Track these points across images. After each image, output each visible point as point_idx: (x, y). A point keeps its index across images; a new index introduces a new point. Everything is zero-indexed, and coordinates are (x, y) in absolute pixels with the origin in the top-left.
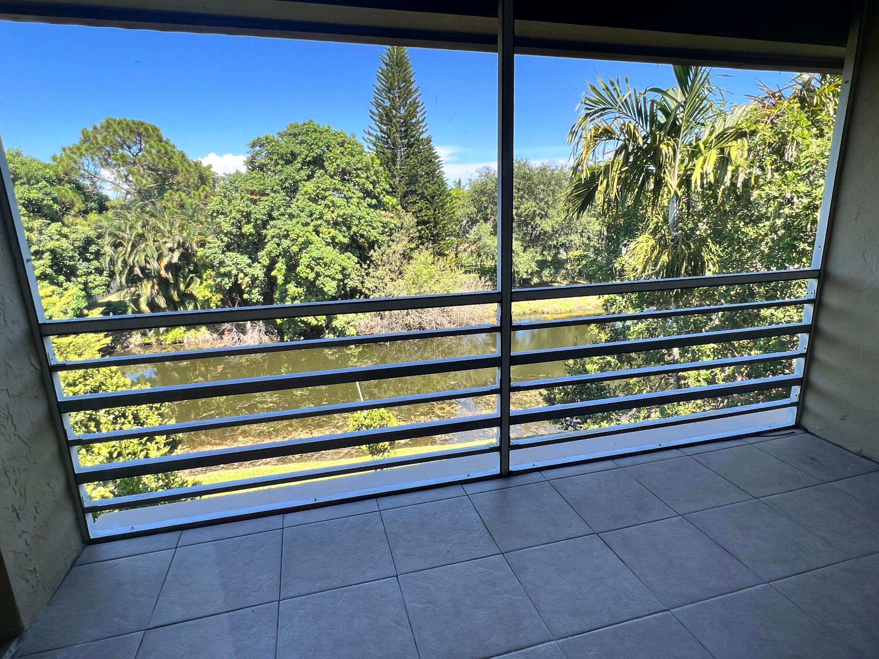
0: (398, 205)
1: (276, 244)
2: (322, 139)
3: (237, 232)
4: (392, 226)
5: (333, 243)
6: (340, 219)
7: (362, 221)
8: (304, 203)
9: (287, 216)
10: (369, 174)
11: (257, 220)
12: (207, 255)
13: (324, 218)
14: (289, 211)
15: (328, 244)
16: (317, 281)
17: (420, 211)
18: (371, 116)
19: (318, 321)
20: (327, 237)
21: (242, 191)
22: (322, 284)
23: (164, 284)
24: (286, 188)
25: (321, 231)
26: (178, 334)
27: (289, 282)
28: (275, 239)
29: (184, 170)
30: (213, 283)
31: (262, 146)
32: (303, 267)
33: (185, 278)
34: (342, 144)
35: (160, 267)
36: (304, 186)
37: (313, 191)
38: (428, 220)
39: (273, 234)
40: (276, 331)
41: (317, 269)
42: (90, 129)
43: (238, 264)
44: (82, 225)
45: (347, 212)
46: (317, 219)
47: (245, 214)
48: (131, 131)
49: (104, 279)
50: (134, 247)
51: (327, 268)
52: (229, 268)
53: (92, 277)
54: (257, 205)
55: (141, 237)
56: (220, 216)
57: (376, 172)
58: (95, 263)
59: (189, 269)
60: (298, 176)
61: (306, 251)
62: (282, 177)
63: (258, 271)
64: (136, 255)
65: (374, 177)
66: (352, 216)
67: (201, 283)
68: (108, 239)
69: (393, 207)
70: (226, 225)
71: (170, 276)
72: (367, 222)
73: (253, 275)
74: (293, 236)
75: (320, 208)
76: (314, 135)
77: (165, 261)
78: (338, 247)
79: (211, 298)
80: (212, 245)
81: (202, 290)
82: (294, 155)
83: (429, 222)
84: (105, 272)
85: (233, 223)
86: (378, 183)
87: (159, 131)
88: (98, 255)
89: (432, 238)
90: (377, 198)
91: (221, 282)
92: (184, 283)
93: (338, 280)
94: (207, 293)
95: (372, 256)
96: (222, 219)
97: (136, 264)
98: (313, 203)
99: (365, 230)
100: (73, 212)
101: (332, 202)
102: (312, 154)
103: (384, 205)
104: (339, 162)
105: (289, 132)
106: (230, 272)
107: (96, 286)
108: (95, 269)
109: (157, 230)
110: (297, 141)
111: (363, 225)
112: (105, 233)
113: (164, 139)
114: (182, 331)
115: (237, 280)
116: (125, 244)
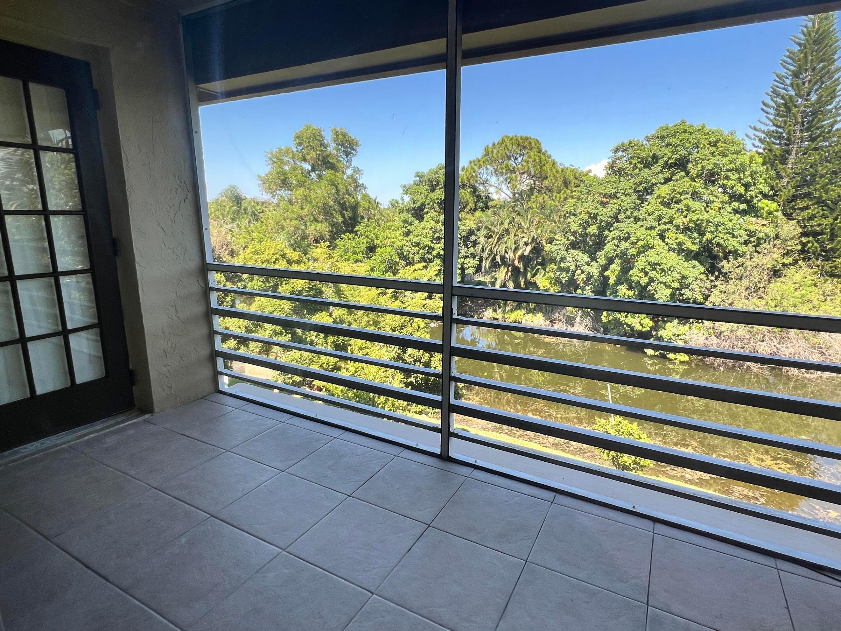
0: (777, 211)
1: (615, 245)
2: (690, 140)
3: (582, 231)
4: (761, 235)
5: (680, 250)
6: (692, 225)
7: (720, 228)
8: (654, 207)
9: (632, 219)
10: (742, 175)
11: (602, 221)
12: (552, 250)
13: (674, 222)
14: (636, 213)
15: (671, 249)
16: (649, 287)
17: (812, 218)
18: (762, 109)
19: (643, 327)
20: (672, 242)
21: (594, 194)
22: (654, 289)
23: (516, 273)
24: (638, 191)
25: (667, 236)
26: (519, 315)
27: (622, 284)
28: (614, 241)
29: (552, 175)
30: (553, 276)
31: (625, 150)
32: (636, 270)
33: (533, 269)
34: (715, 144)
35: (515, 257)
36: (659, 189)
37: (667, 194)
38: (822, 231)
39: (614, 236)
40: (602, 329)
41: (652, 274)
42: (490, 145)
43: (578, 261)
44: (470, 220)
45: (701, 218)
46: (665, 224)
47: (592, 215)
48: (519, 145)
49: (476, 262)
50: (499, 239)
51: (663, 274)
52: (568, 264)
53: (468, 259)
54: (605, 208)
55: (507, 231)
56: (572, 217)
57: (753, 174)
58: (472, 250)
59: (537, 262)
60: (654, 180)
61: (643, 255)
62: (637, 181)
63: (594, 270)
64: (499, 245)
65: (749, 179)
66: (708, 221)
67: (545, 275)
68: (483, 232)
69: (770, 213)
70: (575, 225)
71: (521, 266)
72: (727, 229)
73: (589, 273)
74: (633, 239)
75: (671, 212)
76: (683, 136)
77: (519, 253)
78: (683, 254)
79: (549, 288)
80: (557, 242)
81: (544, 280)
82: (655, 158)
83: (822, 233)
84: (477, 257)
85: (580, 223)
86: (755, 184)
87: (540, 144)
88: (475, 243)
89: (824, 254)
90: (748, 202)
91: (560, 275)
92: (531, 273)
93: (673, 288)
94: (547, 284)
95: (723, 267)
96: (572, 220)
97: (498, 253)
98: (665, 207)
99: (722, 238)
100: (467, 210)
101: (687, 206)
102: (675, 156)
103: (757, 211)
104: (704, 163)
105: (657, 135)
106: (568, 267)
107: (469, 267)
108: (471, 254)
109: (520, 227)
110: (663, 144)
111: (720, 232)
112: (482, 227)
113: (543, 150)
114: (522, 314)
115: (574, 275)
116: (494, 236)
